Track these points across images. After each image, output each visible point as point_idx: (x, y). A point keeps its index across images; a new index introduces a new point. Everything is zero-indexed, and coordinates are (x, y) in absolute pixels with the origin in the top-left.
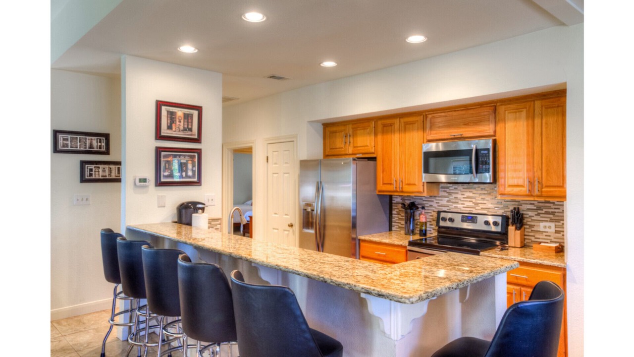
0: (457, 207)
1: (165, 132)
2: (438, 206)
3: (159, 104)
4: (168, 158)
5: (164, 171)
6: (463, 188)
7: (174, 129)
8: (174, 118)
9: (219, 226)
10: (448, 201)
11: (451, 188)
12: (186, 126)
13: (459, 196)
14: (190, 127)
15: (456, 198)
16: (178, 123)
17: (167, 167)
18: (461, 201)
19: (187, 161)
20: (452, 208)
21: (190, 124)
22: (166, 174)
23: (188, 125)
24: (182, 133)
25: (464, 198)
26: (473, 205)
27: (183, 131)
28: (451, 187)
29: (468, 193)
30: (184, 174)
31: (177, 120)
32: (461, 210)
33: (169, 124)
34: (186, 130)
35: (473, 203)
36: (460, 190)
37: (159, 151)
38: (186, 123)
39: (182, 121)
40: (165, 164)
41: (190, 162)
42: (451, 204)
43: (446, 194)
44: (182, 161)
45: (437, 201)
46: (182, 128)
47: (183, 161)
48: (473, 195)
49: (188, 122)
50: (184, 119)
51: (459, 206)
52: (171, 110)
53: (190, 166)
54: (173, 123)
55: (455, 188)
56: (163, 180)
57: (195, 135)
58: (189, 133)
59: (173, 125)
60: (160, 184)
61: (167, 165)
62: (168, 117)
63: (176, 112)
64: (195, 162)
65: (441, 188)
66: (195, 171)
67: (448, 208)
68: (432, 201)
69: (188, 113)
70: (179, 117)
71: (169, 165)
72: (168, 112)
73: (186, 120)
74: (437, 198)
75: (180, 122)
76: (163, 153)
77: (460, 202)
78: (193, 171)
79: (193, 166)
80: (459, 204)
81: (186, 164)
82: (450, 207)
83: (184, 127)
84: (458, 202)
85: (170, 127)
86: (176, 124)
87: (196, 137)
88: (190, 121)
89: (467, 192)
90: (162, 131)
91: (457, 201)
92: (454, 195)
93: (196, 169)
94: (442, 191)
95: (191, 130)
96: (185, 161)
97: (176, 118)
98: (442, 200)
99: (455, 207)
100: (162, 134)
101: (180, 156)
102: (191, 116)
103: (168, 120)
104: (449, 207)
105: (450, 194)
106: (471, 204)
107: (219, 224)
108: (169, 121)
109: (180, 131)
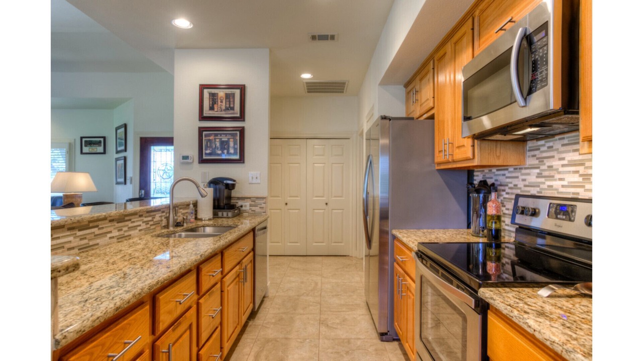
0: (552, 186)
1: (207, 112)
2: (525, 186)
3: (203, 87)
4: (210, 137)
5: (206, 150)
6: (563, 145)
7: (216, 110)
8: (216, 99)
9: (263, 205)
10: (539, 176)
11: (542, 149)
12: (228, 106)
13: (556, 163)
14: (232, 106)
15: (550, 167)
16: (219, 103)
17: (209, 145)
18: (559, 173)
19: (229, 139)
20: (545, 189)
21: (232, 103)
22: (208, 152)
23: (230, 104)
24: (224, 113)
25: (563, 166)
26: (581, 179)
27: (225, 110)
28: (544, 145)
29: (571, 154)
30: (225, 151)
31: (219, 101)
32: (558, 193)
33: (211, 105)
34: (228, 110)
35: (581, 175)
36: (557, 150)
37: (201, 130)
38: (228, 103)
39: (224, 101)
40: (207, 143)
41: (231, 140)
42: (542, 180)
43: (536, 162)
44: (223, 139)
45: (524, 177)
46: (224, 107)
47: (225, 139)
48: (581, 157)
49: (230, 102)
50: (226, 99)
51: (556, 184)
52: (213, 92)
53: (232, 144)
54: (215, 103)
55: (549, 147)
56: (204, 157)
57: (237, 113)
58: (232, 111)
59: (215, 105)
60: (202, 161)
61: (209, 143)
62: (210, 99)
63: (217, 94)
64: (237, 140)
65: (530, 151)
66: (237, 149)
67: (538, 189)
68: (517, 177)
69: (230, 92)
70: (221, 97)
71: (210, 144)
72: (210, 94)
73: (227, 100)
74: (524, 171)
75: (222, 102)
76: (204, 133)
77: (557, 176)
78: (235, 149)
79: (235, 143)
80: (555, 180)
81: (227, 142)
82: (542, 186)
83: (226, 107)
84: (553, 176)
85: (212, 108)
86: (218, 104)
87: (238, 115)
88: (231, 100)
89: (569, 151)
90: (204, 112)
91: (552, 173)
92: (548, 163)
93: (238, 146)
94: (529, 157)
95: (233, 109)
96: (226, 139)
97: (218, 99)
98: (529, 174)
99: (549, 186)
100: (205, 115)
101: (221, 135)
102: (233, 95)
103: (210, 101)
104: (539, 186)
105: (541, 160)
106: (576, 178)
107: (264, 203)
108: (211, 103)
109: (221, 111)
